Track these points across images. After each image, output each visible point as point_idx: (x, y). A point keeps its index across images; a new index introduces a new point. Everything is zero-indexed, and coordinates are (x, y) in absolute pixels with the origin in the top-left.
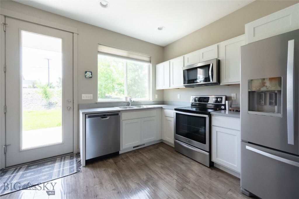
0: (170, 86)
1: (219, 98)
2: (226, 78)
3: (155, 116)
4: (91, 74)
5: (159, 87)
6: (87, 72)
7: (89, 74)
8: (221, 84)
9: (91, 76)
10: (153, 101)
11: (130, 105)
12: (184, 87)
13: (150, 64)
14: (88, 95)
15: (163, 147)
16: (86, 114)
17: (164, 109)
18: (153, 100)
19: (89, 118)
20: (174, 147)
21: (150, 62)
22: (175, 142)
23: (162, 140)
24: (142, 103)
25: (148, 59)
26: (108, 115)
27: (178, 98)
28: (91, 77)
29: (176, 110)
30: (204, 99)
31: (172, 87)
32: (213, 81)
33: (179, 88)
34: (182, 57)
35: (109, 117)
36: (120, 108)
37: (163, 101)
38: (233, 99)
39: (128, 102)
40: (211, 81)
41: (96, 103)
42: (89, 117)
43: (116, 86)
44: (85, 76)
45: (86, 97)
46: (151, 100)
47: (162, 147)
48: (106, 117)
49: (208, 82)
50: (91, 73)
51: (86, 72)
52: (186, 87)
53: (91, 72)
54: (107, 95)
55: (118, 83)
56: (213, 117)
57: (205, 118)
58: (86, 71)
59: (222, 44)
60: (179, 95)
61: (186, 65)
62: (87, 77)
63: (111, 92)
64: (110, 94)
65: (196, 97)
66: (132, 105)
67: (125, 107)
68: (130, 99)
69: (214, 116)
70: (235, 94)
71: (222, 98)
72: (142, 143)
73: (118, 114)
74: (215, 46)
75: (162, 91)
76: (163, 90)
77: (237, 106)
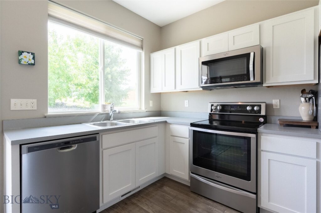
0: (175, 88)
1: (256, 105)
2: (273, 76)
3: (156, 137)
4: (34, 58)
5: (156, 89)
6: (23, 52)
7: (27, 58)
8: (264, 85)
9: (33, 62)
10: (146, 112)
11: (112, 119)
12: (201, 89)
13: (141, 51)
14: (24, 101)
15: (169, 187)
16: (21, 146)
17: (170, 124)
18: (146, 110)
19: (30, 154)
20: (189, 185)
21: (142, 48)
22: (192, 178)
23: (165, 173)
24: (131, 115)
25: (138, 43)
26: (75, 142)
27: (186, 106)
28: (34, 64)
29: (192, 125)
30: (231, 108)
31: (180, 88)
32: (254, 80)
33: (187, 91)
34: (197, 43)
35: (77, 145)
36: (94, 124)
37: (161, 111)
38: (274, 107)
39: (108, 114)
40: (252, 79)
41: (45, 117)
42: (30, 150)
43: (73, 88)
44: (19, 61)
45: (21, 105)
46: (143, 109)
47: (167, 187)
48: (71, 147)
49: (247, 80)
50: (32, 56)
51: (21, 53)
52: (203, 89)
53: (32, 54)
54: (57, 101)
55: (76, 82)
56: (262, 137)
57: (249, 139)
58: (21, 50)
59: (268, 24)
60: (188, 101)
61: (203, 54)
62: (23, 62)
63: (64, 96)
64: (63, 100)
65: (218, 105)
66: (114, 119)
67: (102, 122)
68: (111, 107)
69: (263, 134)
70: (278, 101)
71: (260, 106)
72: (137, 185)
73: (95, 139)
74: (255, 26)
75: (159, 95)
76: (160, 93)
77: (281, 118)
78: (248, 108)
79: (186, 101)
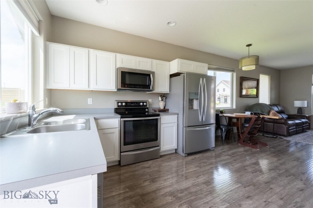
0: (89, 87)
13: (38, 34)
17: (98, 119)
29: (123, 117)
30: (131, 104)
32: (152, 89)
49: (149, 89)
60: (91, 99)
70: (151, 100)
77: (153, 108)
78: (141, 104)
79: (89, 99)
